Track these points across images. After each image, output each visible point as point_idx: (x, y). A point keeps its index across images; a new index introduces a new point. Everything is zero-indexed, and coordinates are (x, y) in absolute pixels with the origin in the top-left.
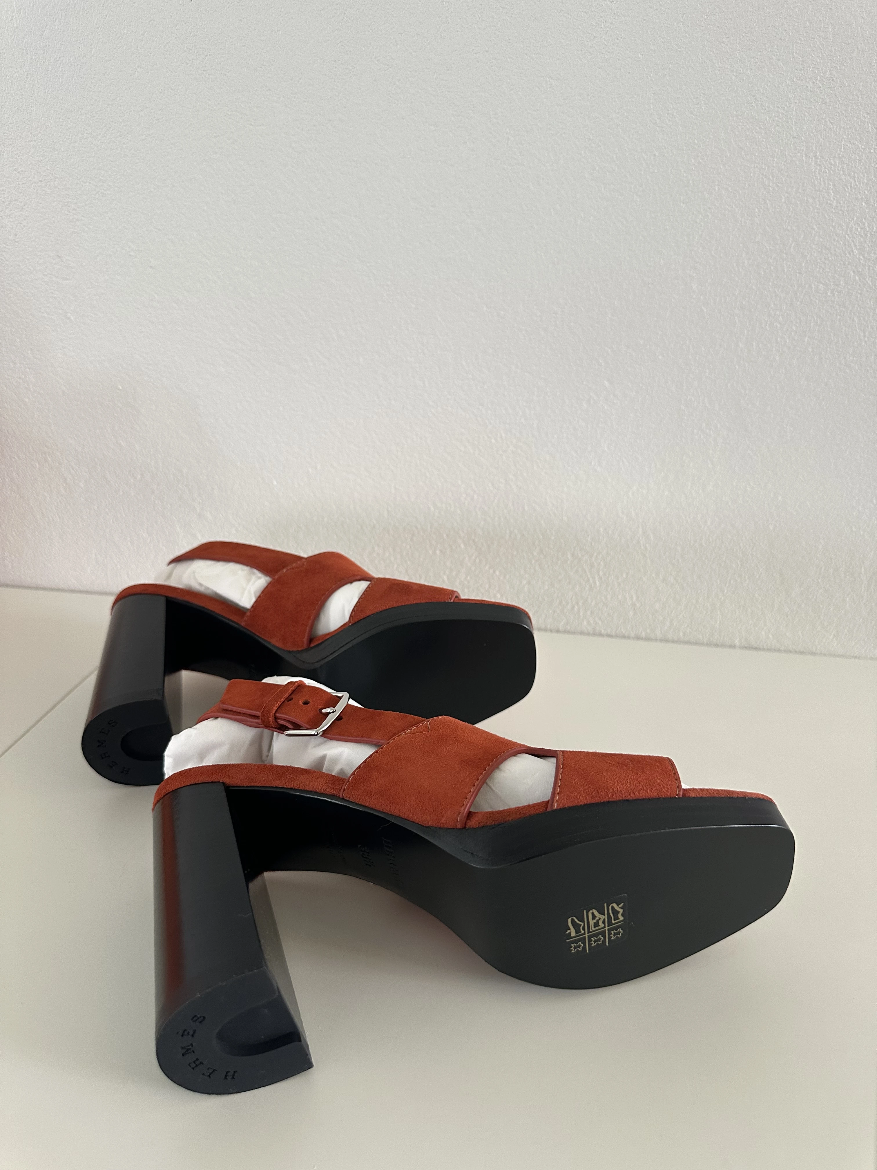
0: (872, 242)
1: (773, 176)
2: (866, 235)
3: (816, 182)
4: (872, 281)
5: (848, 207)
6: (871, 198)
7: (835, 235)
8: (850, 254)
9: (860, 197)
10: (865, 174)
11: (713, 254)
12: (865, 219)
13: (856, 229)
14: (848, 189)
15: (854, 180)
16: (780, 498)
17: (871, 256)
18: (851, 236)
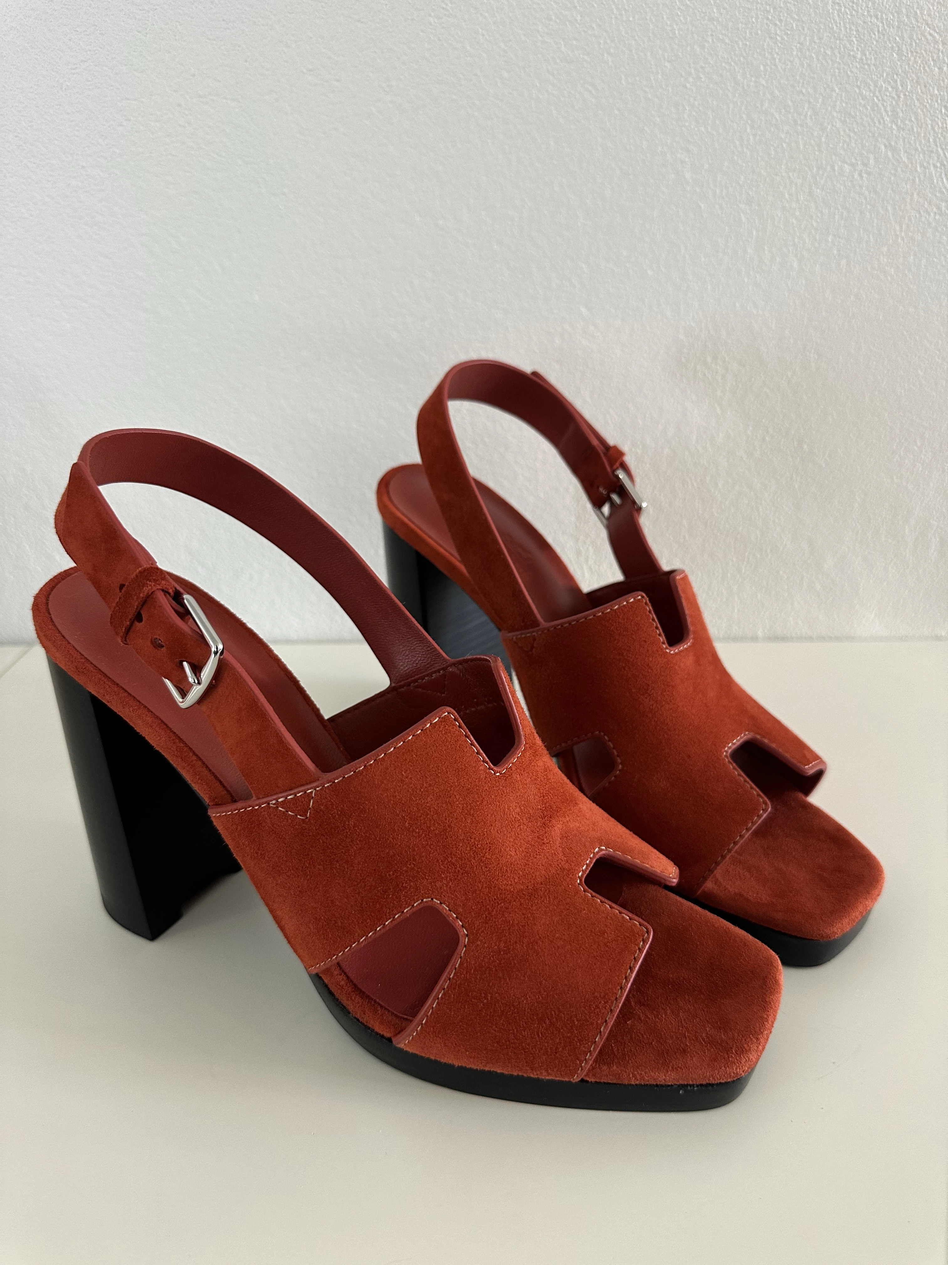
0: (906, 104)
1: (780, 21)
2: (899, 97)
3: (835, 27)
4: (908, 158)
5: (875, 59)
6: (904, 46)
7: (860, 98)
8: (880, 122)
9: (890, 45)
10: (896, 14)
11: (709, 130)
12: (897, 75)
13: (887, 89)
14: (875, 34)
15: (883, 23)
16: (805, 447)
17: (906, 124)
18: (880, 98)
